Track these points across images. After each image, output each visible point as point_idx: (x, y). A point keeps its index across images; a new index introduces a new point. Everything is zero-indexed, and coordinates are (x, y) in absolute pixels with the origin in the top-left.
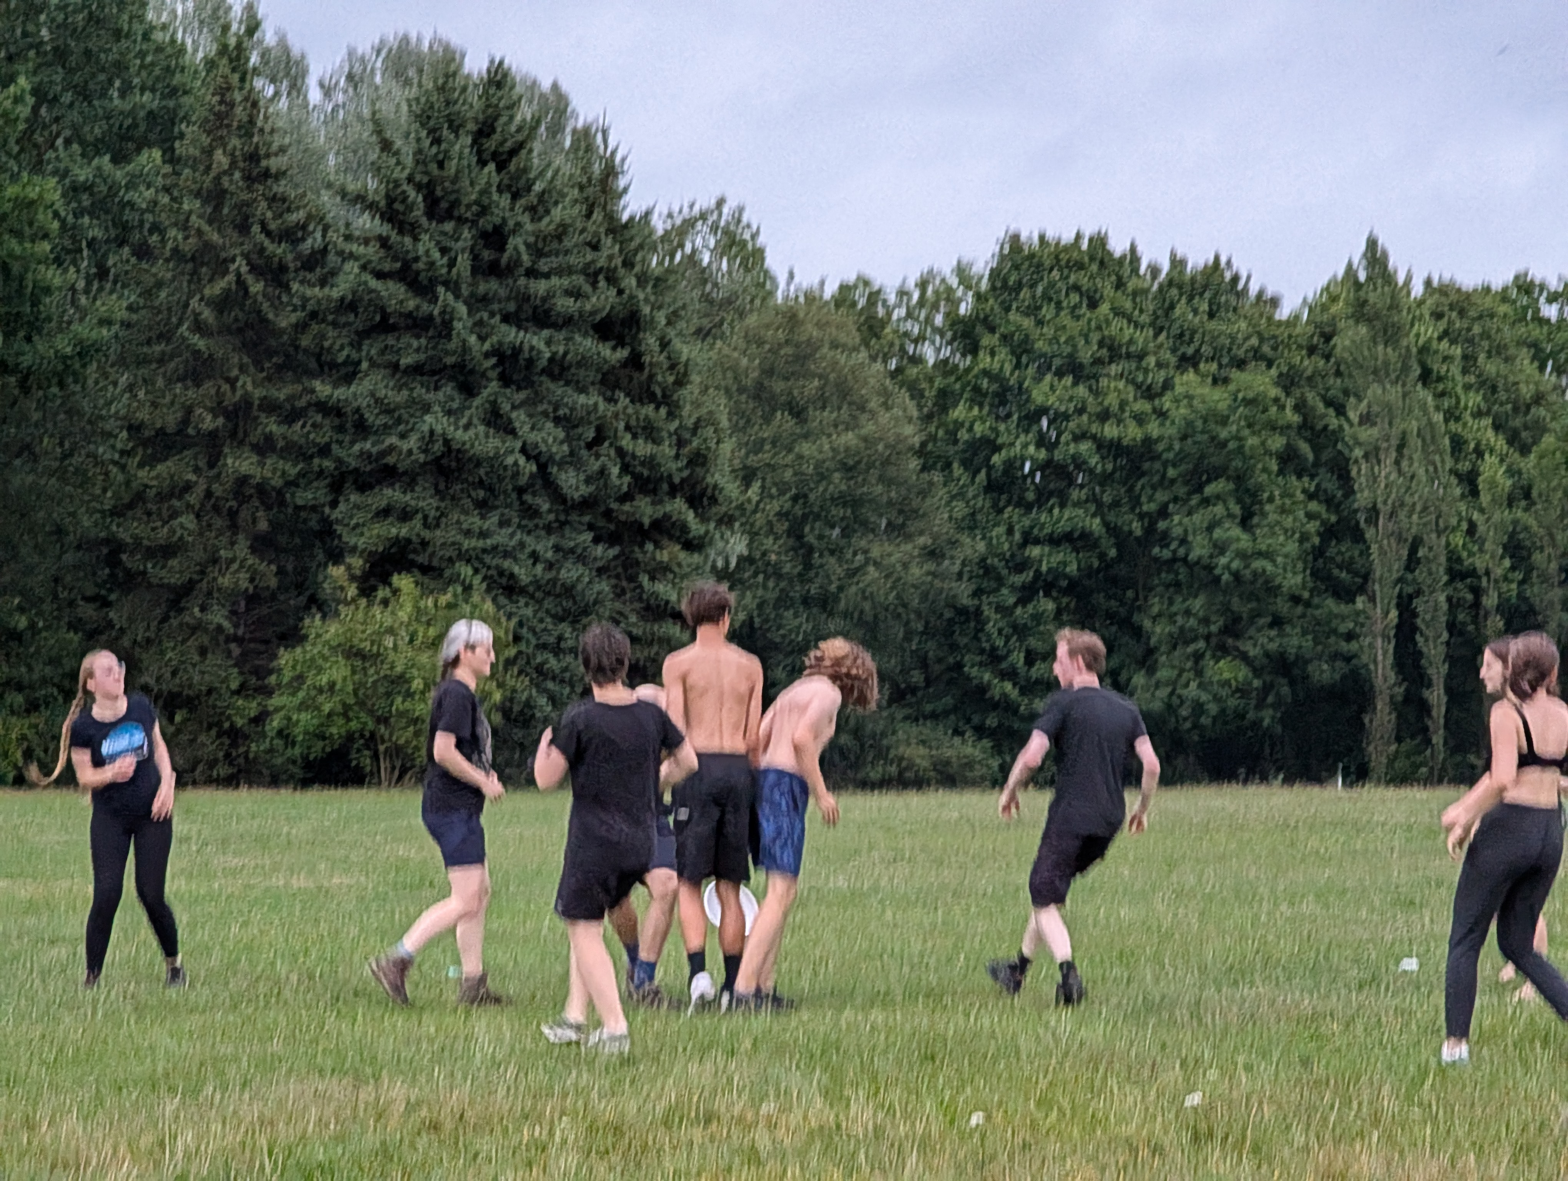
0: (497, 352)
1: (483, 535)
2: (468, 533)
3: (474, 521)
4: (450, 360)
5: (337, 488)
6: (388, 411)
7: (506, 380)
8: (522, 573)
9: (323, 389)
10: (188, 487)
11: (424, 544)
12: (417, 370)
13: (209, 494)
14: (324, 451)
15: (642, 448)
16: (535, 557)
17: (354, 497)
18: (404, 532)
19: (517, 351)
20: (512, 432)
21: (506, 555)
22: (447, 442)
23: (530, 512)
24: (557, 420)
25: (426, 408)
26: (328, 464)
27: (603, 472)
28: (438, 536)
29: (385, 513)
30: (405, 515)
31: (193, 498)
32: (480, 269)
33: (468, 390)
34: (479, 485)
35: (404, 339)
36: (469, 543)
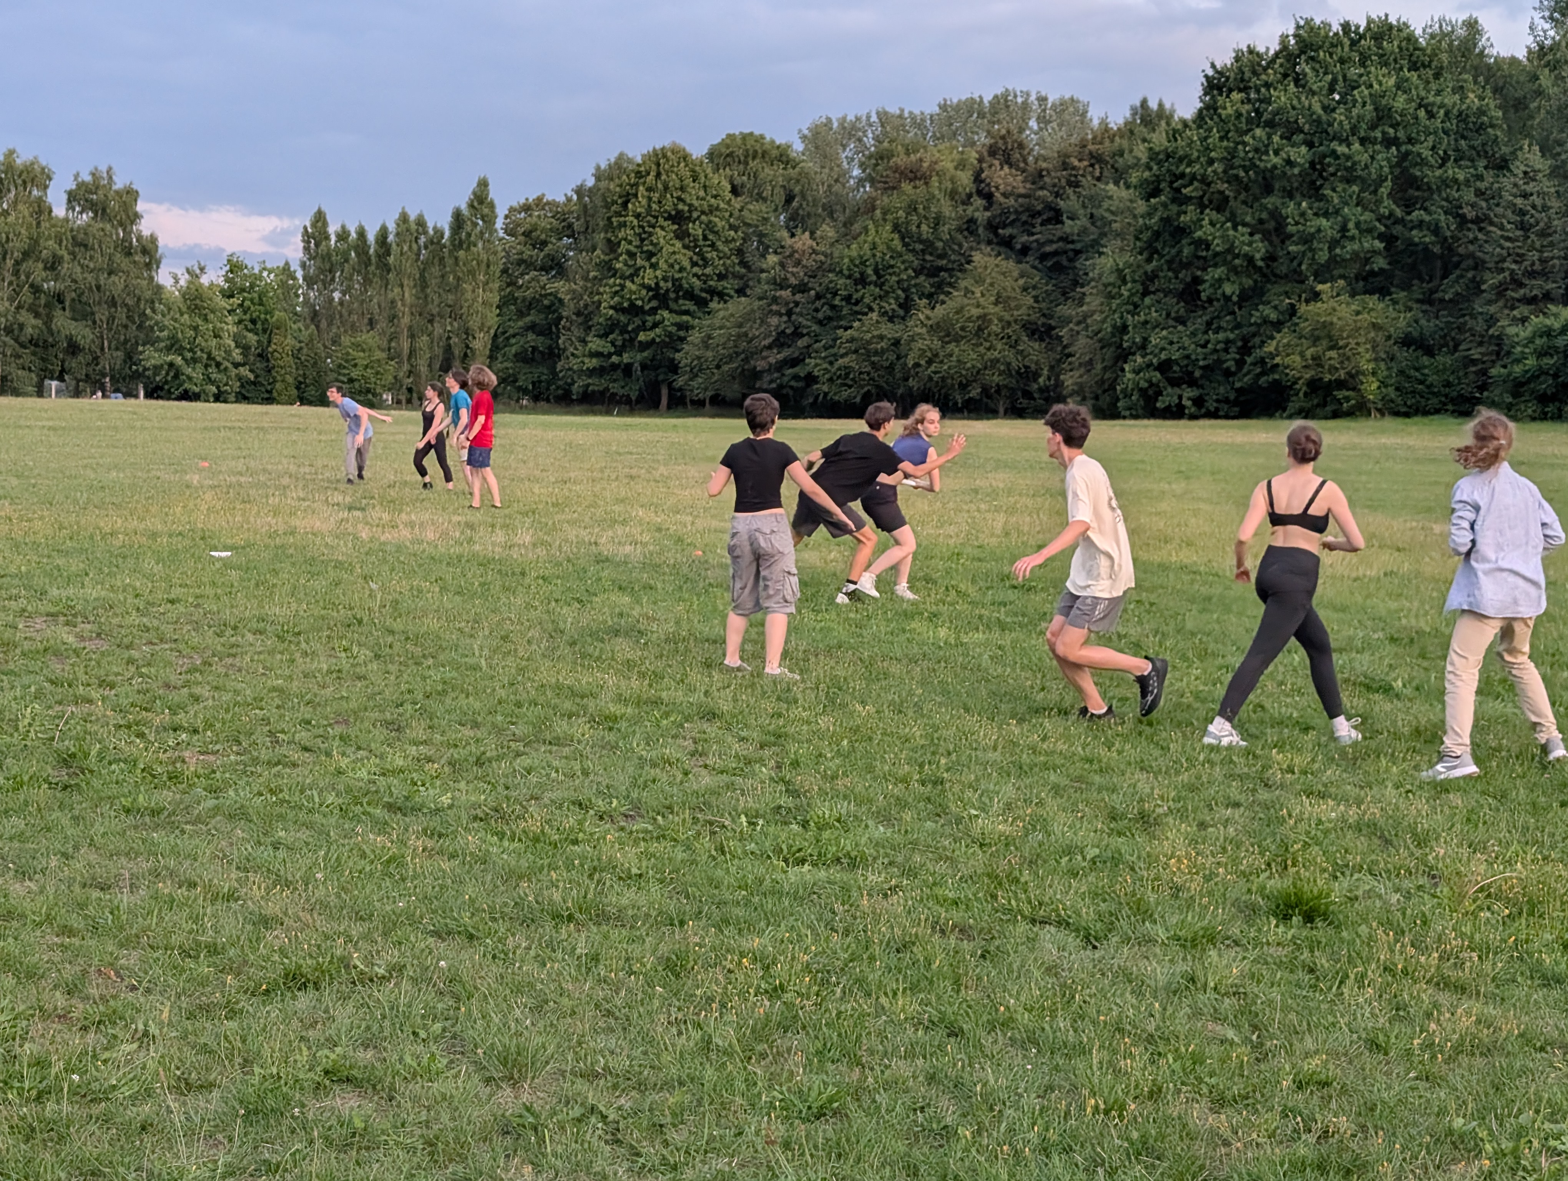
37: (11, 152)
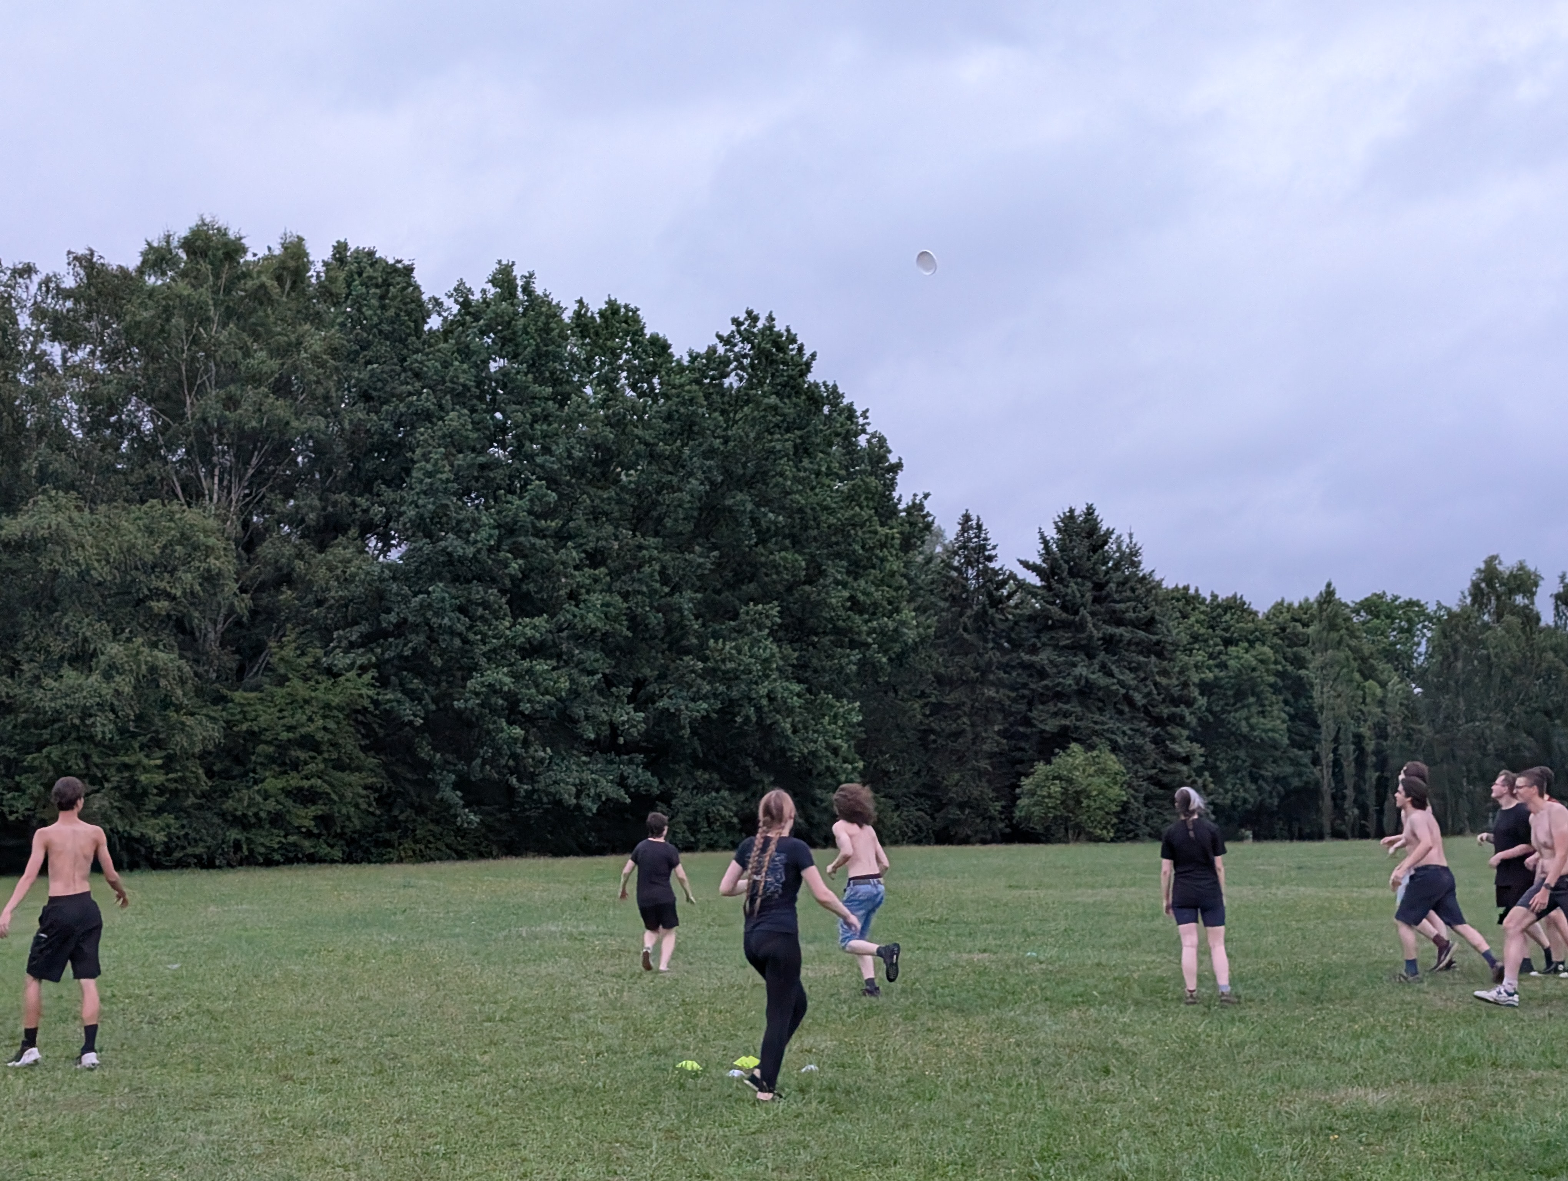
0: (1104, 638)
1: (1103, 723)
2: (1096, 723)
3: (1097, 717)
4: (1084, 642)
5: (1030, 704)
6: (1056, 666)
7: (1107, 651)
8: (1121, 741)
9: (1026, 657)
10: (964, 704)
11: (1077, 728)
12: (1066, 647)
13: (972, 707)
14: (1025, 686)
15: (1164, 681)
16: (1124, 733)
17: (1041, 707)
18: (1068, 722)
19: (1112, 636)
20: (1112, 675)
21: (1113, 733)
22: (1087, 681)
23: (1121, 713)
24: (1131, 670)
25: (1074, 665)
26: (1026, 692)
27: (1149, 694)
28: (1082, 724)
29: (1055, 714)
30: (1066, 715)
31: (967, 708)
32: (1096, 600)
33: (1091, 656)
34: (1100, 700)
35: (1061, 633)
36: (1097, 727)
37: (1493, 558)
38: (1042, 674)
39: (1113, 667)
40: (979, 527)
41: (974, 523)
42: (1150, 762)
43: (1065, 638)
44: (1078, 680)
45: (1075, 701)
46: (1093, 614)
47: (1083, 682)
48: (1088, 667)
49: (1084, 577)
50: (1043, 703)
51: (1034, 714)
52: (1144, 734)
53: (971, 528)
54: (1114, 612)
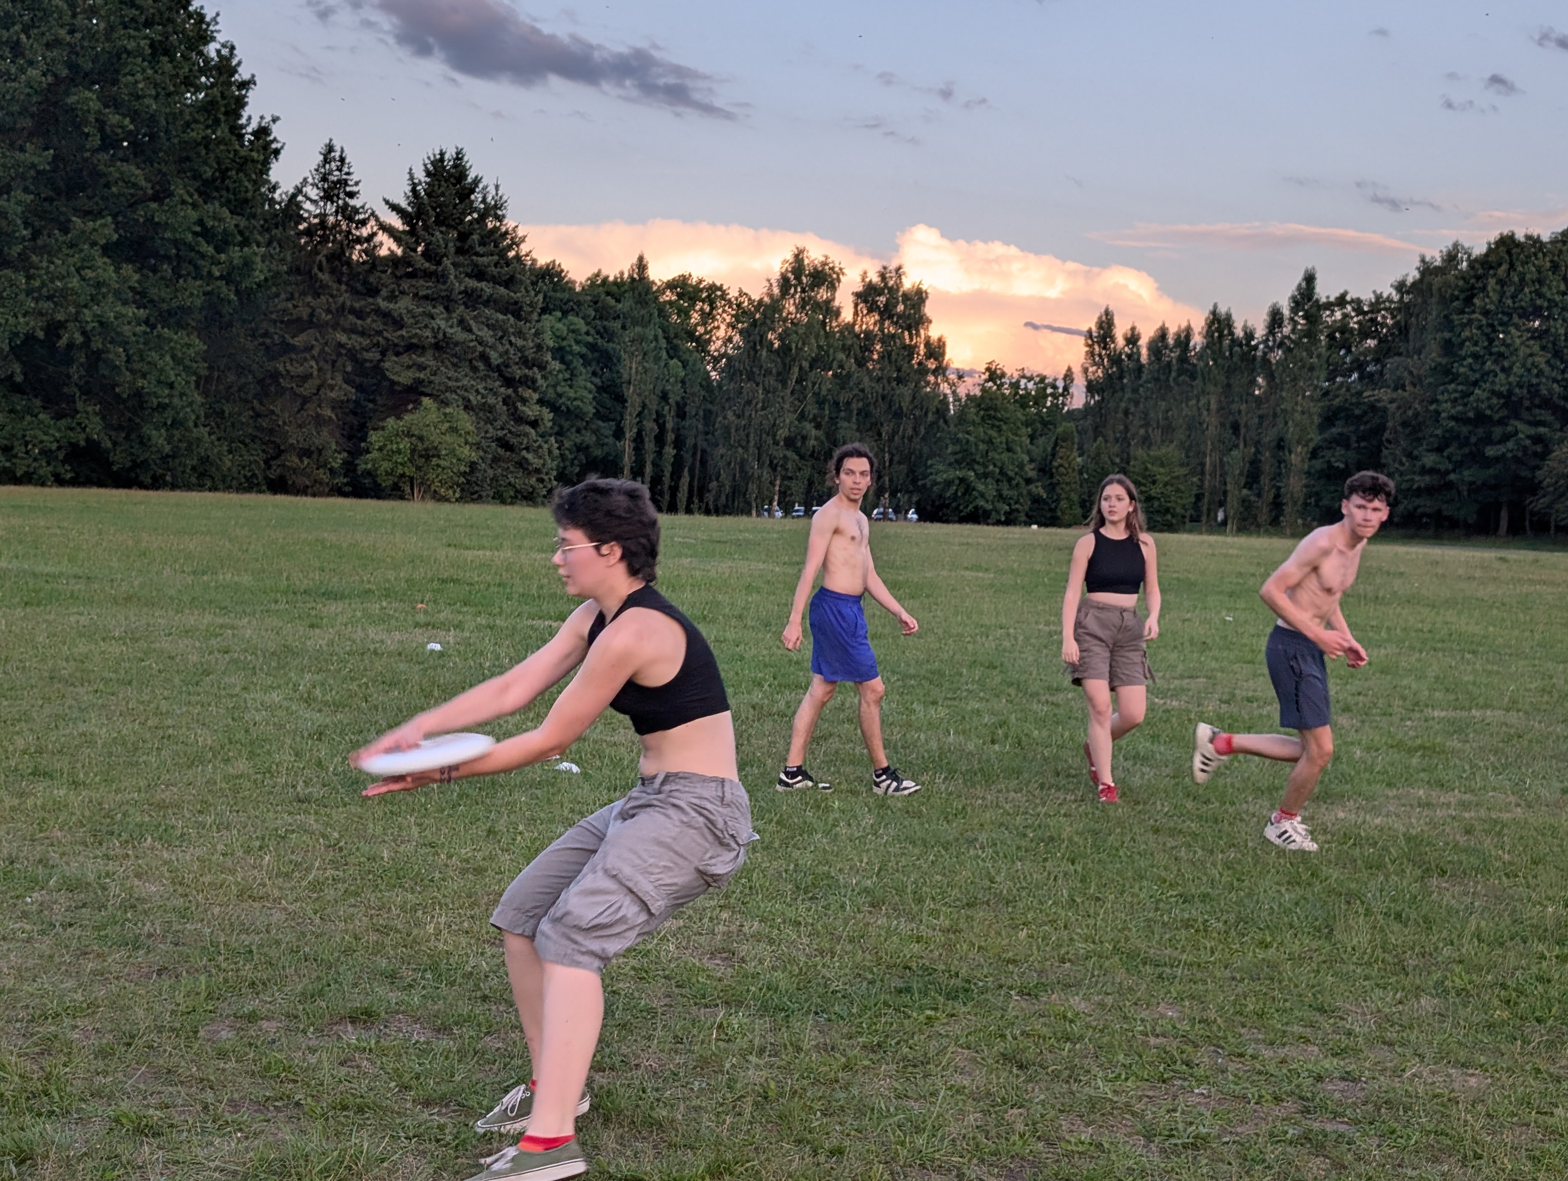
0: (465, 292)
1: (457, 380)
2: (449, 379)
3: (451, 374)
4: (444, 294)
5: (383, 354)
6: (414, 317)
7: (466, 305)
8: (474, 399)
9: (383, 304)
10: (312, 347)
11: (430, 382)
12: (426, 297)
13: (322, 351)
14: (379, 333)
15: (520, 342)
16: (477, 391)
17: (394, 358)
18: (422, 376)
19: (474, 290)
20: (470, 331)
21: (466, 390)
22: (445, 334)
24: (489, 327)
25: (433, 317)
26: (381, 340)
27: (505, 353)
28: (436, 379)
29: (410, 367)
30: (422, 368)
31: (315, 352)
32: (459, 251)
33: (450, 309)
34: (455, 355)
35: (421, 282)
36: (450, 384)
37: (801, 252)
38: (399, 324)
39: (471, 322)
40: (342, 160)
41: (337, 155)
42: (499, 424)
43: (425, 287)
44: (435, 332)
45: (430, 353)
46: (454, 264)
47: (441, 336)
48: (447, 320)
49: (449, 226)
50: (397, 354)
51: (387, 365)
52: (495, 394)
53: (334, 159)
54: (476, 265)
